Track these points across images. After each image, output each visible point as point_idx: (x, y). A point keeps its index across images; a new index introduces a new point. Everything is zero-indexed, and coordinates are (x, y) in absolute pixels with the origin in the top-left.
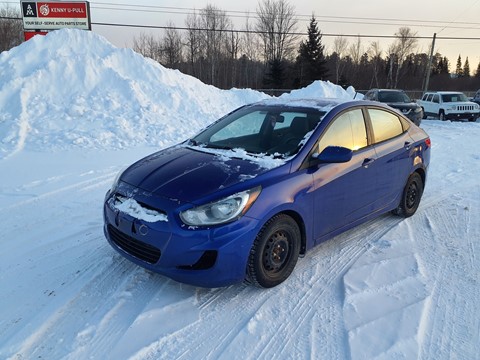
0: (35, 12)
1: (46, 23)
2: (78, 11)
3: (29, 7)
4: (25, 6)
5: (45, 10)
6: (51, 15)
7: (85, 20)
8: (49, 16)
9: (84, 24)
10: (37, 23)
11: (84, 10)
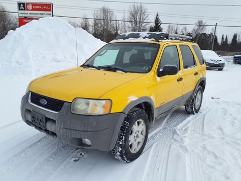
0: (24, 8)
1: (30, 14)
2: (47, 8)
3: (22, 5)
4: (19, 4)
5: (30, 7)
6: (33, 10)
7: (51, 12)
8: (32, 10)
9: (50, 14)
10: (25, 14)
11: (50, 7)
